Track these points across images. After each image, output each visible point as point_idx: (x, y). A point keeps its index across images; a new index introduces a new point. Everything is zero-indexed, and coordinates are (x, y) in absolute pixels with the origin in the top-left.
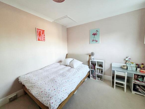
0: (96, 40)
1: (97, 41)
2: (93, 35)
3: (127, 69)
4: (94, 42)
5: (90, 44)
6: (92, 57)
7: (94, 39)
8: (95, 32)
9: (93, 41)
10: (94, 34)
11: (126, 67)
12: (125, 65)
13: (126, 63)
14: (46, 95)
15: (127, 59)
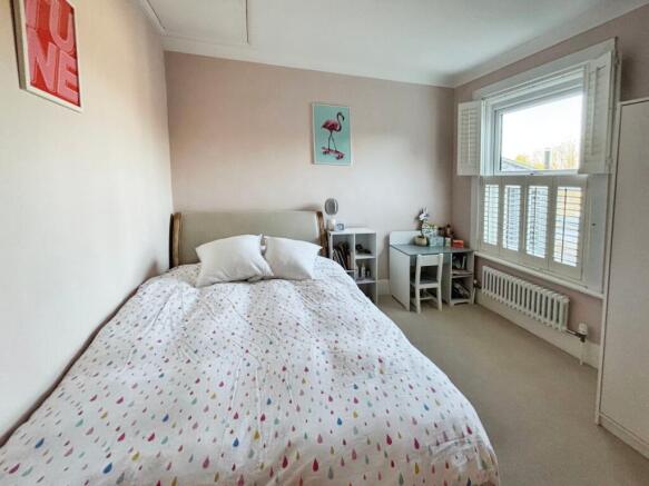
0: (337, 152)
1: (340, 157)
2: (324, 126)
3: (428, 244)
4: (332, 156)
5: (313, 162)
6: (334, 220)
7: (332, 147)
8: (333, 119)
9: (325, 153)
10: (331, 127)
11: (425, 242)
12: (419, 233)
13: (420, 229)
14: (446, 440)
15: (422, 217)
